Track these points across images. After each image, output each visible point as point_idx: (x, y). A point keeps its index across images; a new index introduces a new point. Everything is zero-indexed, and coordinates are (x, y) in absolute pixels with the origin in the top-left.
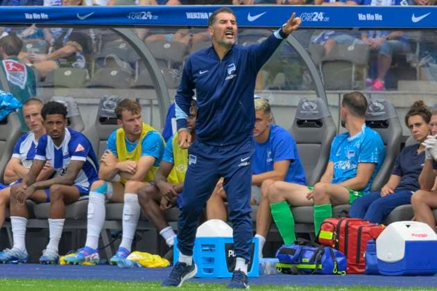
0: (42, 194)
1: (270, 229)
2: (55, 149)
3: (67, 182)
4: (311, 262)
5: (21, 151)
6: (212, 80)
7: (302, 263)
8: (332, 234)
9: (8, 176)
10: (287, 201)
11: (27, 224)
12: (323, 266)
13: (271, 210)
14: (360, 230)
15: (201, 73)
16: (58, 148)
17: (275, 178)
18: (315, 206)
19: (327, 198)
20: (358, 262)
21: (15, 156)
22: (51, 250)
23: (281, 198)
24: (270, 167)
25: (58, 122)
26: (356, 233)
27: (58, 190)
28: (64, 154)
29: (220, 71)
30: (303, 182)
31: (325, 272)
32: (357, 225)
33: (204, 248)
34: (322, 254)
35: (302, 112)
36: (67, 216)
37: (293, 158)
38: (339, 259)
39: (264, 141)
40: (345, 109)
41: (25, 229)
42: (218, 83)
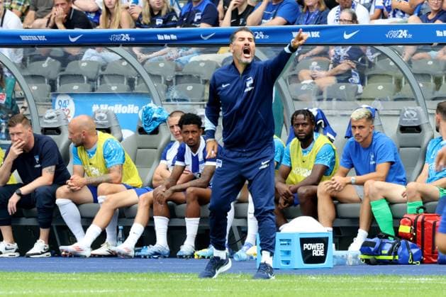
0: (181, 196)
1: (371, 224)
2: (192, 156)
3: (201, 185)
4: (389, 254)
5: (168, 157)
6: (233, 92)
7: (381, 254)
8: (409, 228)
9: (156, 180)
10: (386, 199)
11: (169, 223)
12: (399, 258)
13: (371, 207)
14: (435, 223)
15: (223, 86)
16: (194, 155)
17: (376, 179)
18: (408, 203)
19: (418, 196)
20: (433, 253)
21: (163, 162)
22: (188, 246)
23: (380, 197)
24: (373, 169)
25: (193, 132)
26: (431, 227)
27: (192, 192)
28: (200, 160)
29: (240, 84)
30: (404, 182)
31: (400, 262)
32: (432, 220)
33: (282, 243)
34: (398, 246)
35: (404, 119)
36: (201, 215)
37: (393, 160)
38: (414, 251)
39: (368, 146)
40: (439, 116)
41: (166, 227)
42: (238, 96)
